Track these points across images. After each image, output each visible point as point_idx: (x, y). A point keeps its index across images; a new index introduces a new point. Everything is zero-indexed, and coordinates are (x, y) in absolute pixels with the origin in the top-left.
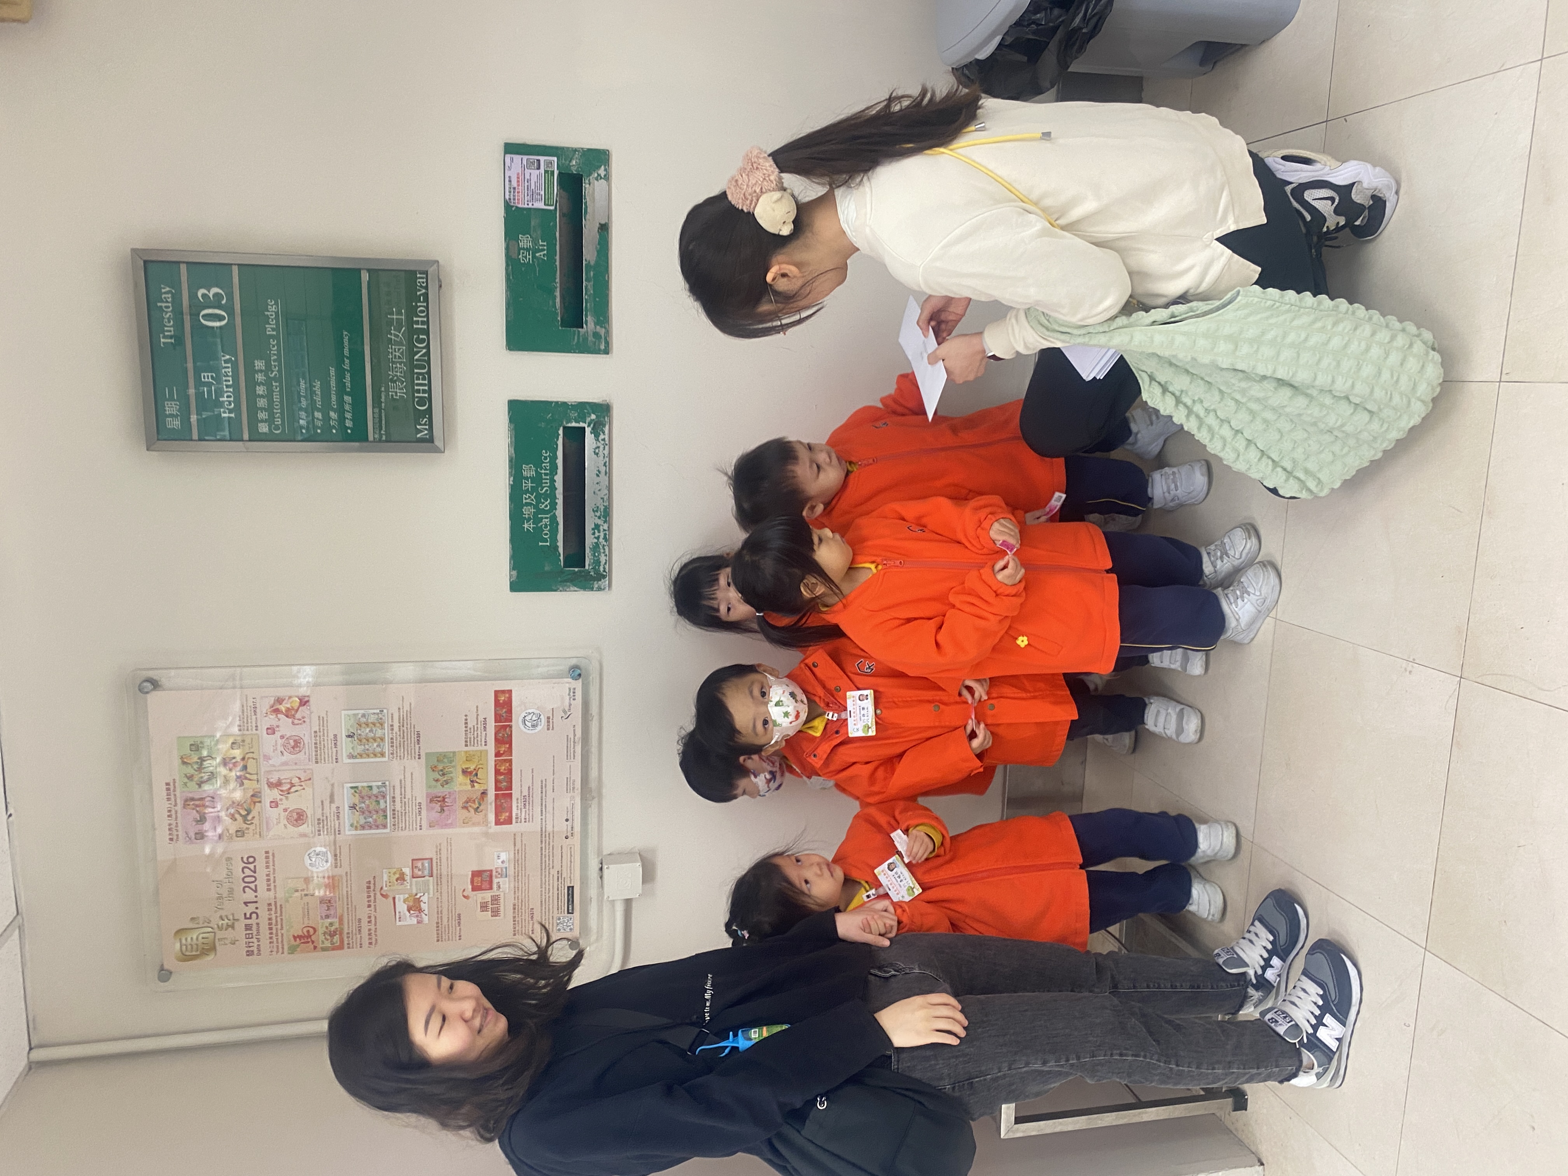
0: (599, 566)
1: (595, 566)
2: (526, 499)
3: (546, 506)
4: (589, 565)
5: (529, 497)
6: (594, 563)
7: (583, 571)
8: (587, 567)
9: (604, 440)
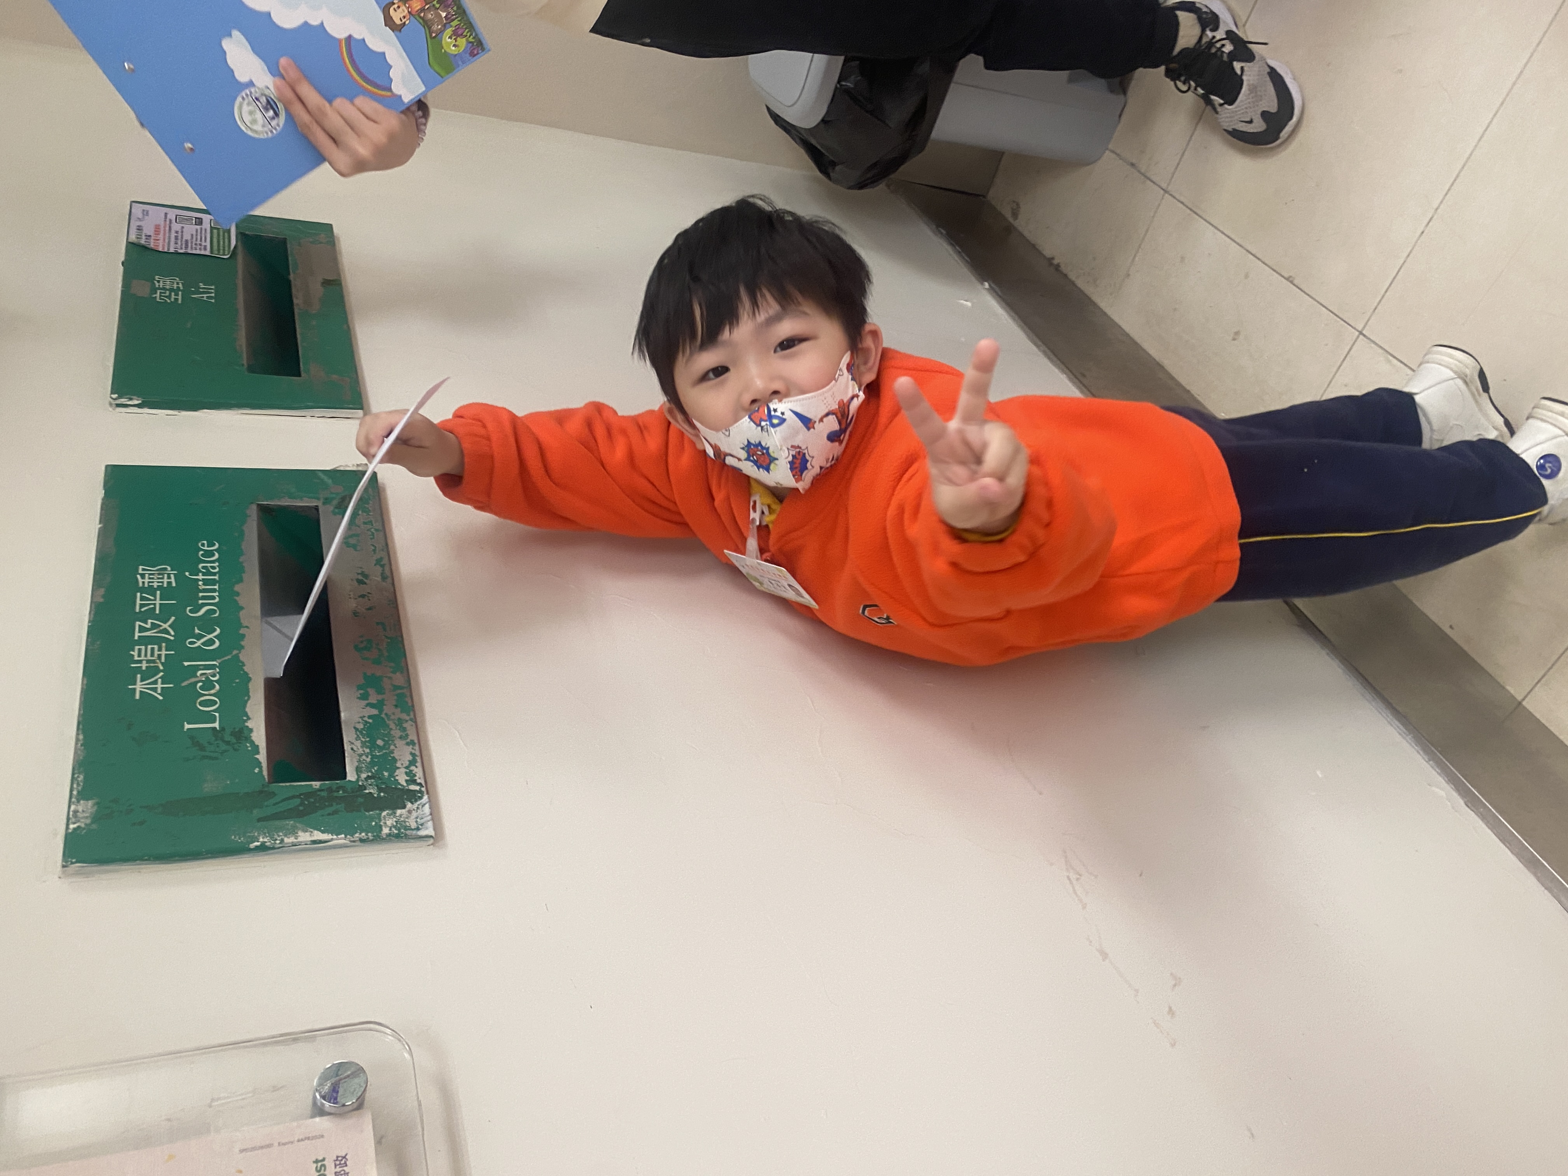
0: (393, 769)
1: (380, 771)
2: (142, 630)
3: (211, 642)
4: (358, 770)
5: (154, 626)
6: (372, 764)
7: (339, 788)
8: (351, 776)
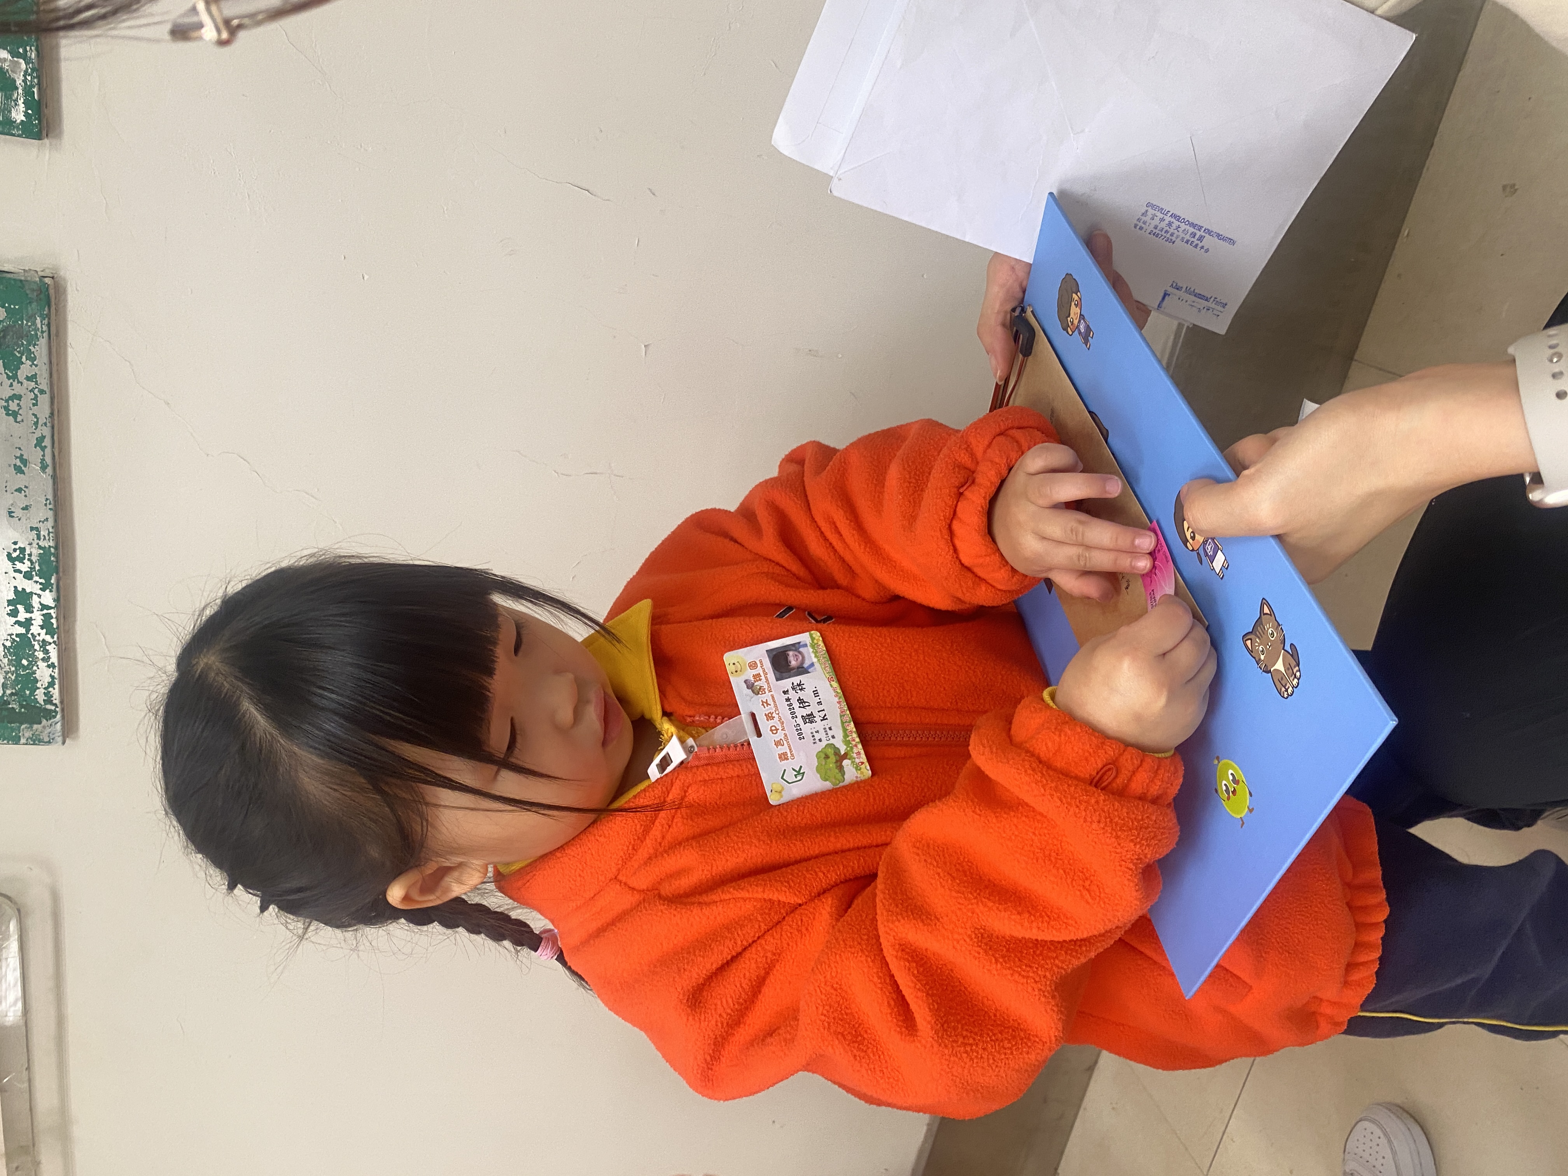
0: (34, 688)
1: (22, 690)
6: (17, 682)
9: (31, 378)
